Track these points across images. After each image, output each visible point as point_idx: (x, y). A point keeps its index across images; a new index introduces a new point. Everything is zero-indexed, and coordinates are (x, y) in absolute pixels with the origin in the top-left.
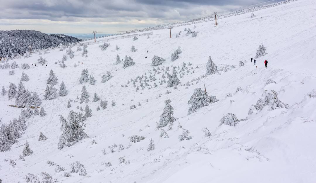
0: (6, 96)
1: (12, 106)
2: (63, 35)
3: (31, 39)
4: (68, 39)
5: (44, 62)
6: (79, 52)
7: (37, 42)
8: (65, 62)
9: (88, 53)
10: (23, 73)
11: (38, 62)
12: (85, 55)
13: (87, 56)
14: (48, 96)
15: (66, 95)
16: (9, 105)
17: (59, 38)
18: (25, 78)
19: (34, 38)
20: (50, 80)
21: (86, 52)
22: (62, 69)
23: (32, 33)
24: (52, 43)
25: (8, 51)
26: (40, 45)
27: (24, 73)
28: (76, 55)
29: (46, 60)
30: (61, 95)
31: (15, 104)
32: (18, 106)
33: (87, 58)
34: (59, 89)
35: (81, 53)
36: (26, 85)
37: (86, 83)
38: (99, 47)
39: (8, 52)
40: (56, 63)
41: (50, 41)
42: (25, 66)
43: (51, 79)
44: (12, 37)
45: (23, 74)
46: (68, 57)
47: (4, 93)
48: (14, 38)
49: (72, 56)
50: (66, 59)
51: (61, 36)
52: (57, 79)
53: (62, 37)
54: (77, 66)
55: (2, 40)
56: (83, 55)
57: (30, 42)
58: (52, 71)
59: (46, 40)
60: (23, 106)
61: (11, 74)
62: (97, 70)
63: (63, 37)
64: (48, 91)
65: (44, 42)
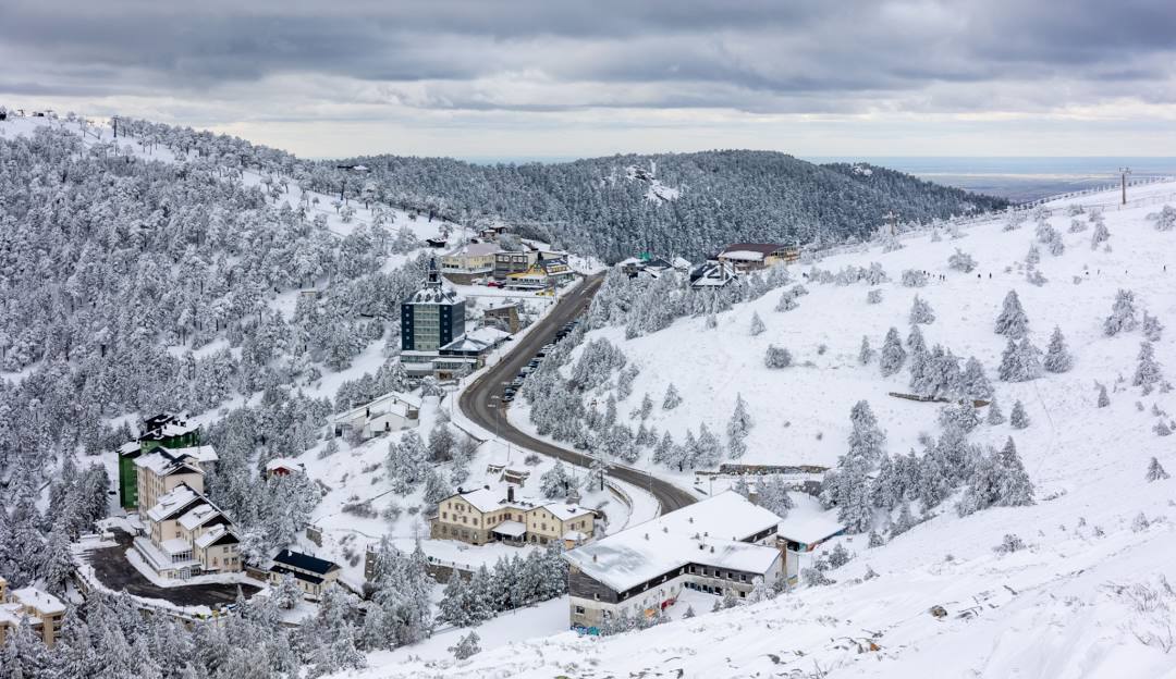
0: (875, 366)
1: (900, 396)
2: (866, 166)
3: (772, 183)
4: (883, 180)
5: (969, 266)
6: (1077, 236)
7: (792, 191)
8: (1039, 267)
9: (1110, 238)
10: (916, 299)
11: (948, 264)
12: (1103, 244)
13: (1108, 249)
14: (1012, 370)
15: (1070, 368)
16: (891, 394)
17: (853, 177)
18: (921, 314)
19: (782, 178)
20: (1007, 322)
21: (1103, 235)
22: (1034, 287)
23: (771, 160)
24: (841, 194)
25: (703, 222)
26: (801, 203)
27: (919, 299)
28: (1071, 246)
29: (974, 258)
30: (1052, 370)
31: (908, 392)
32: (921, 395)
33: (1109, 254)
34: (1046, 351)
35: (1085, 239)
36: (932, 337)
37: (1130, 334)
38: (1148, 218)
39: (705, 226)
40: (1008, 270)
41: (832, 189)
42: (913, 278)
43: (1011, 318)
44: (712, 176)
45: (917, 303)
46: (1044, 249)
47: (866, 356)
48: (717, 180)
49: (1058, 249)
50: (1037, 258)
51: (859, 169)
52: (1026, 321)
53: (862, 175)
54: (1083, 281)
55: (683, 185)
56: (1094, 246)
57: (768, 192)
58: (1016, 296)
59: (819, 185)
60: (935, 399)
61: (874, 302)
62: (1155, 292)
63: (868, 172)
64: (1013, 355)
65: (812, 191)
